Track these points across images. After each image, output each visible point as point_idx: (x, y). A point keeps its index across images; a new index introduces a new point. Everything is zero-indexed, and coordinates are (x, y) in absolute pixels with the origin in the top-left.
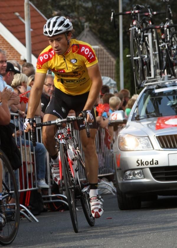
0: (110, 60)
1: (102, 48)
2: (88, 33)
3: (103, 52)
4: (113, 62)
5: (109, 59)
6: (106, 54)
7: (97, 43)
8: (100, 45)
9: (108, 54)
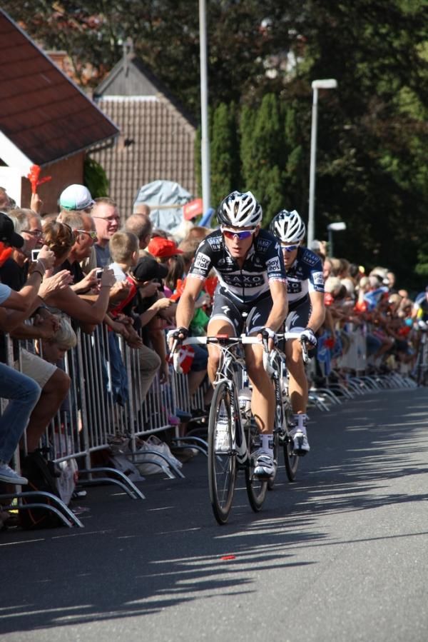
0: (184, 129)
1: (165, 101)
2: (132, 66)
3: (168, 111)
4: (189, 136)
5: (181, 128)
6: (173, 117)
7: (154, 89)
8: (160, 95)
9: (177, 115)
